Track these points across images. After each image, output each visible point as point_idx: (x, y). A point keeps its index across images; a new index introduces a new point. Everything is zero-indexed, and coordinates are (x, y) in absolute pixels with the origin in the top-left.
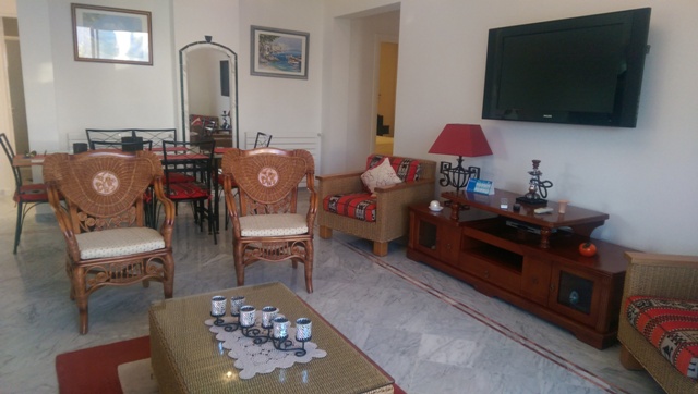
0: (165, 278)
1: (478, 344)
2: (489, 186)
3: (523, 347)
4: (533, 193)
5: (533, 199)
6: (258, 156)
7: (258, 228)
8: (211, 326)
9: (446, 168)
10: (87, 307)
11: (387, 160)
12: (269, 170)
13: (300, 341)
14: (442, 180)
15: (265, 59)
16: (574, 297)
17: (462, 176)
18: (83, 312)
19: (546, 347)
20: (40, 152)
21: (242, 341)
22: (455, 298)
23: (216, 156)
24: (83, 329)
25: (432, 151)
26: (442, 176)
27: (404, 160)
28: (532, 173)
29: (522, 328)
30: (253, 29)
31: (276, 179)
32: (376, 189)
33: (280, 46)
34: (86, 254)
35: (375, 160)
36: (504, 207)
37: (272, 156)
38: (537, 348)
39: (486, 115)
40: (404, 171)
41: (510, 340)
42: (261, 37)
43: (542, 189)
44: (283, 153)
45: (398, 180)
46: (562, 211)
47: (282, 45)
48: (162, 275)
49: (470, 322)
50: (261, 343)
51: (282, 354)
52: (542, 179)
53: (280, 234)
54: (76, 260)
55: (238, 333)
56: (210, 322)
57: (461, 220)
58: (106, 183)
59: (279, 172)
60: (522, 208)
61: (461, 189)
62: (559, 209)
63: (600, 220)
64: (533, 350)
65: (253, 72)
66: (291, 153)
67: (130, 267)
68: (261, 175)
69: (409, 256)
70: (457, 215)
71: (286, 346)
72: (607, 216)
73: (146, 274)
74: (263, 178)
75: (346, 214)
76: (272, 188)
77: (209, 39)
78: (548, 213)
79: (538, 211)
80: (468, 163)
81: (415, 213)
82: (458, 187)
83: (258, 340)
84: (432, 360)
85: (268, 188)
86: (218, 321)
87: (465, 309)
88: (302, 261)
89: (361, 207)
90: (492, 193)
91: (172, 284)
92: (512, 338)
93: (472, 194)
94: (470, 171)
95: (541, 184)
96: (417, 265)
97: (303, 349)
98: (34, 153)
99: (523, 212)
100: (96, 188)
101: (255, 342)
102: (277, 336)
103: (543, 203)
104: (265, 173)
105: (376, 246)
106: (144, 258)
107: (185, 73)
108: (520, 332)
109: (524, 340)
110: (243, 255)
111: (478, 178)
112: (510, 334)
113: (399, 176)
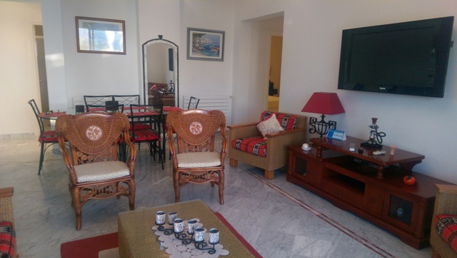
0: (130, 194)
1: (333, 243)
2: (342, 134)
3: (364, 246)
4: (372, 140)
5: (372, 144)
6: (189, 115)
7: (189, 162)
8: (155, 231)
9: (313, 121)
10: (81, 213)
11: (274, 115)
12: (196, 124)
13: (211, 244)
14: (311, 129)
15: (196, 49)
16: (400, 212)
17: (324, 127)
18: (78, 216)
19: (380, 247)
20: (55, 111)
21: (174, 242)
22: (318, 210)
23: (164, 113)
24: (78, 227)
25: (303, 111)
26: (311, 127)
27: (285, 115)
28: (371, 127)
29: (364, 233)
30: (189, 30)
31: (201, 129)
32: (266, 136)
33: (206, 40)
34: (81, 179)
35: (266, 115)
36: (352, 150)
37: (199, 114)
38: (374, 248)
39: (341, 86)
40: (285, 123)
41: (355, 242)
42: (194, 35)
43: (379, 137)
44: (206, 112)
45: (281, 129)
46: (392, 153)
47: (207, 39)
48: (128, 192)
49: (328, 228)
50: (187, 243)
51: (200, 252)
52: (378, 131)
53: (203, 166)
54: (75, 183)
55: (172, 236)
56: (155, 228)
57: (323, 157)
58: (94, 133)
59: (203, 124)
60: (365, 151)
61: (324, 136)
62: (390, 152)
63: (419, 159)
64: (371, 248)
65: (188, 58)
66: (211, 113)
67: (108, 187)
68: (191, 127)
69: (288, 180)
70: (321, 154)
71: (203, 246)
72: (423, 157)
73: (117, 191)
74: (193, 129)
75: (246, 151)
76: (198, 135)
77: (161, 37)
78: (382, 155)
79: (376, 153)
80: (328, 118)
81: (292, 151)
82: (321, 134)
83: (185, 242)
84: (301, 254)
85: (196, 135)
86: (161, 228)
87: (325, 218)
88: (217, 183)
89: (256, 147)
90: (345, 139)
91: (134, 198)
92: (356, 239)
93: (330, 140)
94: (330, 124)
95: (378, 134)
96: (293, 186)
97: (213, 249)
98: (52, 111)
99: (365, 154)
100: (88, 136)
101: (183, 243)
102: (197, 240)
103: (379, 147)
104: (194, 125)
105: (266, 173)
106: (117, 182)
107: (145, 59)
108: (362, 235)
109: (365, 241)
110: (179, 179)
111: (335, 129)
112: (356, 237)
113: (282, 126)
